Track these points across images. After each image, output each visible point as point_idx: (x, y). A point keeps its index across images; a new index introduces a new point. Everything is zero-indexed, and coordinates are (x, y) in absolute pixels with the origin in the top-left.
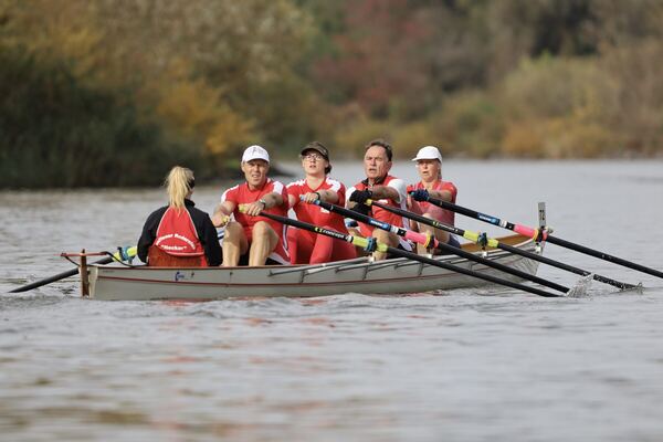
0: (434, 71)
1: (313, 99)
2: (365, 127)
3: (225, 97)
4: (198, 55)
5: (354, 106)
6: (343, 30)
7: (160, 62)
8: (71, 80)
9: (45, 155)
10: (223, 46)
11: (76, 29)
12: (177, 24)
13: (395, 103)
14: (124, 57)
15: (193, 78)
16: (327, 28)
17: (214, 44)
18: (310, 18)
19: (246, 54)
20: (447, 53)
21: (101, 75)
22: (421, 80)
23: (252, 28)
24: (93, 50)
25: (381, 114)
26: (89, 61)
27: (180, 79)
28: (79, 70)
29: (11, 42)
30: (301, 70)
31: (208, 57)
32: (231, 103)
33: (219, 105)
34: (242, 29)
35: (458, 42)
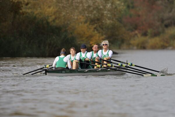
0: (162, 21)
1: (123, 29)
2: (140, 39)
3: (95, 28)
4: (87, 15)
5: (137, 32)
6: (133, 7)
7: (76, 18)
8: (48, 23)
9: (39, 47)
10: (95, 12)
11: (50, 7)
12: (81, 5)
13: (149, 31)
14: (64, 15)
15: (86, 22)
16: (128, 7)
17: (92, 11)
18: (123, 4)
19: (103, 14)
20: (167, 15)
21: (57, 21)
22: (158, 23)
23: (104, 7)
24: (55, 13)
25: (145, 34)
26: (53, 17)
27: (81, 23)
28: (50, 20)
29: (29, 11)
30: (120, 20)
31: (90, 15)
32: (97, 30)
33: (94, 31)
34: (101, 7)
35: (170, 11)
